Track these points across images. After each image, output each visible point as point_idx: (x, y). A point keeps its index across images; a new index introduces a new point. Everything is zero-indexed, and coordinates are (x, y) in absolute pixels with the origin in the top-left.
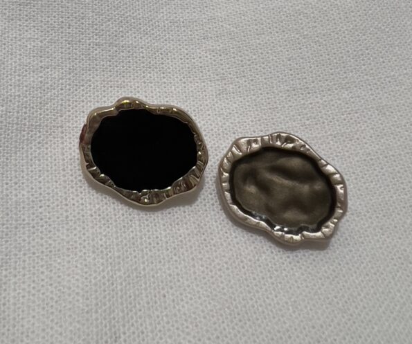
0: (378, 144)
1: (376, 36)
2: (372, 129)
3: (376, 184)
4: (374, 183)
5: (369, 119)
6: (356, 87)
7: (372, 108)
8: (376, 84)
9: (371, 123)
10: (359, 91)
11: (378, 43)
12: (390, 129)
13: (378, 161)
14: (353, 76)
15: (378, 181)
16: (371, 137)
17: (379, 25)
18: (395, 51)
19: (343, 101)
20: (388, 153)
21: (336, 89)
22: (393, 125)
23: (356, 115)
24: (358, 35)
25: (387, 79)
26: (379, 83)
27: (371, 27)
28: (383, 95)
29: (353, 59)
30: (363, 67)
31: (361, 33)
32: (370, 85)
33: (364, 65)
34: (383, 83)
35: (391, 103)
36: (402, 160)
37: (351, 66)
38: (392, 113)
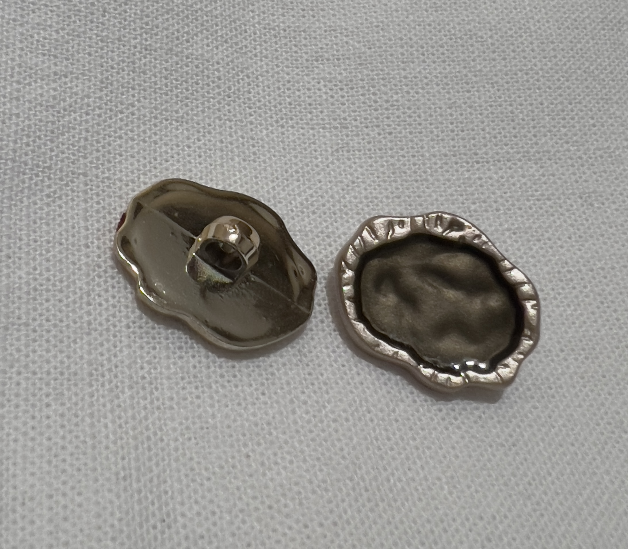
0: (580, 250)
1: (586, 83)
2: (572, 225)
3: (575, 310)
4: (573, 308)
5: (568, 210)
6: (550, 159)
7: (574, 194)
8: (580, 158)
9: (570, 217)
10: (555, 166)
11: (588, 96)
12: (600, 228)
13: (580, 276)
14: (546, 143)
15: (579, 305)
16: (570, 238)
17: (591, 68)
18: (612, 110)
19: (530, 180)
20: (595, 264)
21: (520, 160)
22: (604, 223)
23: (548, 203)
24: (559, 80)
25: (599, 153)
26: (585, 157)
27: (579, 69)
28: (591, 176)
29: (549, 115)
30: (563, 130)
31: (563, 77)
32: (571, 158)
33: (564, 127)
34: (591, 158)
35: (602, 189)
36: (615, 276)
37: (544, 127)
38: (603, 204)
